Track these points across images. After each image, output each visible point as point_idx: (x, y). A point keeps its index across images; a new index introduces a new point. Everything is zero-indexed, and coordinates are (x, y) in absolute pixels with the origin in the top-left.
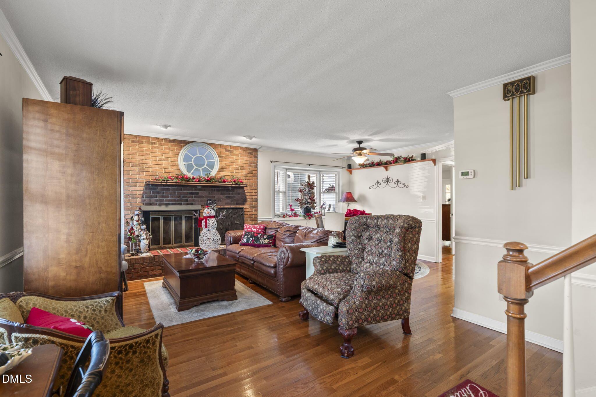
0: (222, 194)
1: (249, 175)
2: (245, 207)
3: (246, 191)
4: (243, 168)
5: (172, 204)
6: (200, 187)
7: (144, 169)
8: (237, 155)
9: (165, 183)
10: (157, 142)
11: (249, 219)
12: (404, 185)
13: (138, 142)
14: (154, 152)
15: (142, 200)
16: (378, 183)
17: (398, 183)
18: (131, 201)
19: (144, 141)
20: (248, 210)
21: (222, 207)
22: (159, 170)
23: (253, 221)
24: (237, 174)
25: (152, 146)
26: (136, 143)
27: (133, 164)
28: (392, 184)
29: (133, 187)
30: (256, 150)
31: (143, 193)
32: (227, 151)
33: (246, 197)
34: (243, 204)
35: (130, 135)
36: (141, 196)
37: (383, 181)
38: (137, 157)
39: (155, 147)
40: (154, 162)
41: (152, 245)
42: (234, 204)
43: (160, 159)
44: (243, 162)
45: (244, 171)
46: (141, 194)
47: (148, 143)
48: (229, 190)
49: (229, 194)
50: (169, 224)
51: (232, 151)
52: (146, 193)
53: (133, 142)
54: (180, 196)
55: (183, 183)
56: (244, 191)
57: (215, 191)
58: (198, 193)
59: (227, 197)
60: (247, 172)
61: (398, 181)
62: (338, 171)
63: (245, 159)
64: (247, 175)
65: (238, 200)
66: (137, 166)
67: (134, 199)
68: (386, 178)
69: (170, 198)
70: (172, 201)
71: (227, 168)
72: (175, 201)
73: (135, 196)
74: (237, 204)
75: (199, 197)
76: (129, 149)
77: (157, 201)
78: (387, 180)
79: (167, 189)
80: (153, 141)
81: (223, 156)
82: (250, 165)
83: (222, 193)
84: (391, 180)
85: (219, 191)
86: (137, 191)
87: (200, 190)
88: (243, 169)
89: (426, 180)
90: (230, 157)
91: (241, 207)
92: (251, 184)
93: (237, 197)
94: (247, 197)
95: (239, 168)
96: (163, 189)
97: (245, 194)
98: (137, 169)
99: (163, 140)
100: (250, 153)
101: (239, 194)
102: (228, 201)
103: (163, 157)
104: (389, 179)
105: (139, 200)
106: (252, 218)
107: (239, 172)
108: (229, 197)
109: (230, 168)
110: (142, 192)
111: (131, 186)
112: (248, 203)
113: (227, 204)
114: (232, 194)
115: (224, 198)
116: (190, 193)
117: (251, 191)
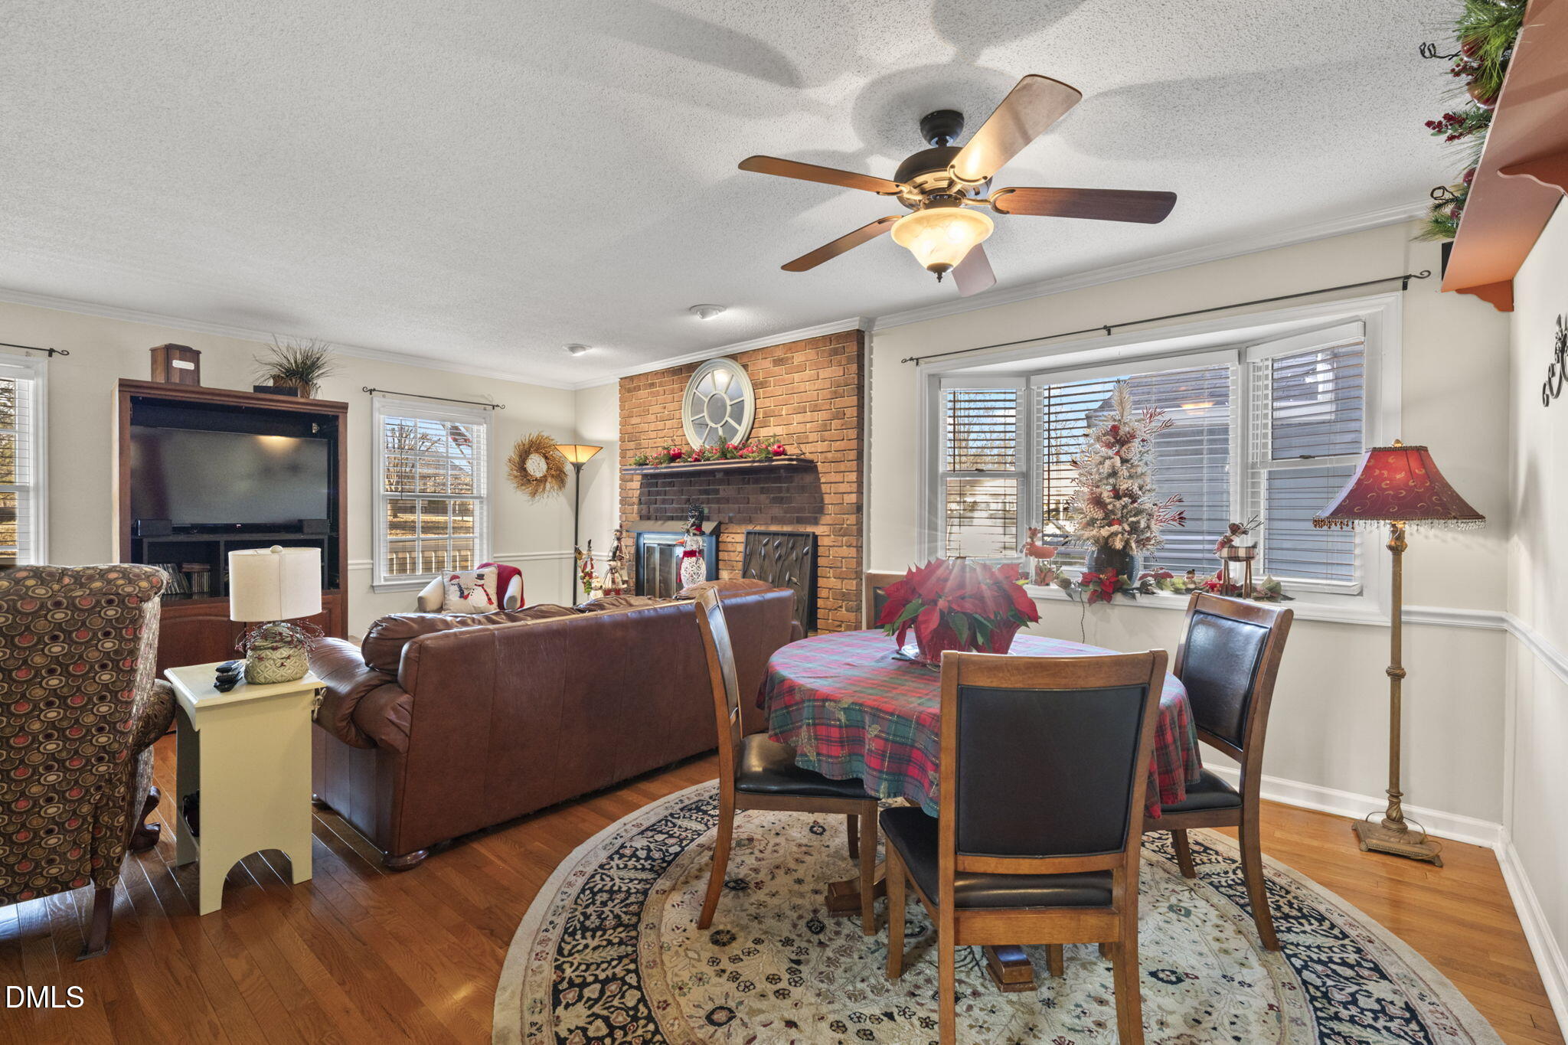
0: (763, 491)
1: (835, 424)
2: (818, 530)
3: (822, 480)
4: (816, 405)
5: (676, 518)
6: (723, 474)
8: (801, 369)
10: (657, 381)
11: (831, 571)
13: (634, 388)
14: (653, 403)
15: (638, 509)
18: (626, 511)
19: (641, 384)
20: (827, 541)
21: (758, 528)
22: (659, 442)
23: (843, 579)
24: (801, 428)
25: (651, 392)
26: (631, 391)
27: (629, 436)
29: (629, 483)
30: (860, 335)
32: (778, 362)
33: (822, 500)
34: (815, 522)
35: (625, 377)
36: (637, 501)
38: (634, 420)
39: (655, 393)
40: (653, 426)
42: (790, 522)
43: (661, 416)
44: (816, 388)
46: (638, 496)
47: (647, 386)
48: (779, 480)
49: (780, 490)
50: (669, 564)
51: (787, 359)
52: (643, 495)
54: (688, 500)
56: (819, 479)
57: (749, 483)
58: (717, 492)
59: (775, 500)
62: (1361, 313)
63: (822, 374)
64: (826, 425)
65: (801, 510)
66: (633, 439)
67: (630, 507)
69: (674, 505)
70: (677, 510)
72: (682, 509)
73: (631, 501)
74: (800, 521)
75: (718, 501)
76: (625, 406)
79: (671, 484)
81: (766, 382)
82: (835, 392)
83: (763, 488)
85: (757, 482)
86: (634, 489)
87: (721, 482)
88: (815, 409)
90: (784, 380)
91: (810, 529)
92: (839, 455)
93: (800, 500)
94: (827, 499)
95: (805, 407)
97: (820, 488)
98: (633, 445)
99: (664, 372)
100: (835, 352)
101: (803, 489)
102: (777, 511)
103: (666, 412)
105: (635, 509)
106: (838, 570)
107: (806, 420)
108: (782, 501)
109: (784, 412)
110: (639, 492)
111: (627, 481)
112: (825, 519)
113: (775, 520)
114: (788, 490)
115: (767, 501)
116: (701, 492)
117: (838, 477)
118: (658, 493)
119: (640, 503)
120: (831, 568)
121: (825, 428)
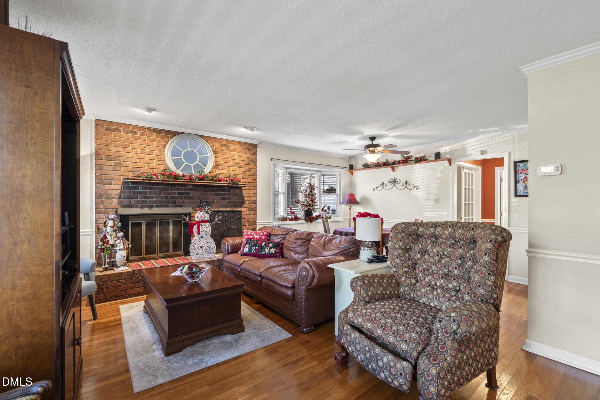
0: (216, 195)
1: (247, 173)
2: (242, 209)
3: (243, 192)
4: (241, 166)
5: (157, 206)
6: (191, 187)
7: (121, 164)
8: (234, 151)
9: (148, 181)
10: (139, 131)
12: (413, 187)
13: (114, 130)
14: (134, 143)
15: (119, 201)
16: (383, 184)
17: (406, 185)
18: (104, 202)
19: (122, 129)
20: (245, 213)
21: (216, 209)
22: (140, 165)
23: (251, 225)
24: (234, 172)
25: (132, 136)
26: (111, 131)
27: (108, 157)
28: (399, 186)
29: (107, 185)
30: (255, 146)
31: (120, 193)
32: (222, 145)
33: (244, 199)
34: (241, 206)
35: (104, 121)
36: (118, 196)
37: (389, 182)
38: (113, 148)
39: (136, 138)
40: (134, 155)
41: (131, 256)
42: (230, 207)
43: (142, 151)
44: (241, 159)
45: (242, 169)
46: (118, 193)
47: (127, 132)
48: (225, 191)
49: (225, 195)
50: (153, 230)
51: (228, 146)
52: (124, 193)
53: (107, 129)
54: (167, 197)
55: (171, 181)
56: (242, 191)
57: (208, 191)
58: (188, 194)
59: (222, 198)
60: (245, 170)
61: (406, 183)
63: (243, 155)
65: (235, 202)
66: (113, 160)
67: (109, 200)
68: (393, 179)
69: (154, 199)
70: (156, 202)
71: (223, 165)
72: (161, 202)
73: (110, 196)
74: (234, 206)
75: (189, 198)
76: (103, 138)
77: (138, 202)
78: (394, 181)
79: (151, 189)
80: (133, 130)
81: (218, 152)
82: (249, 163)
83: (216, 193)
84: (398, 182)
85: (213, 191)
86: (113, 190)
87: (191, 190)
88: (240, 167)
89: (438, 181)
90: (226, 153)
91: (239, 209)
92: (250, 184)
93: (235, 198)
95: (236, 165)
96: (146, 188)
97: (243, 195)
98: (112, 163)
99: (145, 129)
100: (249, 149)
101: (236, 195)
102: (224, 202)
103: (146, 150)
104: (396, 180)
105: (115, 201)
106: (250, 223)
107: (236, 170)
108: (225, 199)
109: (226, 165)
110: (119, 191)
111: (104, 184)
112: (245, 205)
113: (222, 206)
114: (228, 195)
115: (219, 199)
116: (179, 194)
117: (249, 191)
118: (140, 193)
119: (120, 197)
120: (247, 222)
121: (244, 174)
